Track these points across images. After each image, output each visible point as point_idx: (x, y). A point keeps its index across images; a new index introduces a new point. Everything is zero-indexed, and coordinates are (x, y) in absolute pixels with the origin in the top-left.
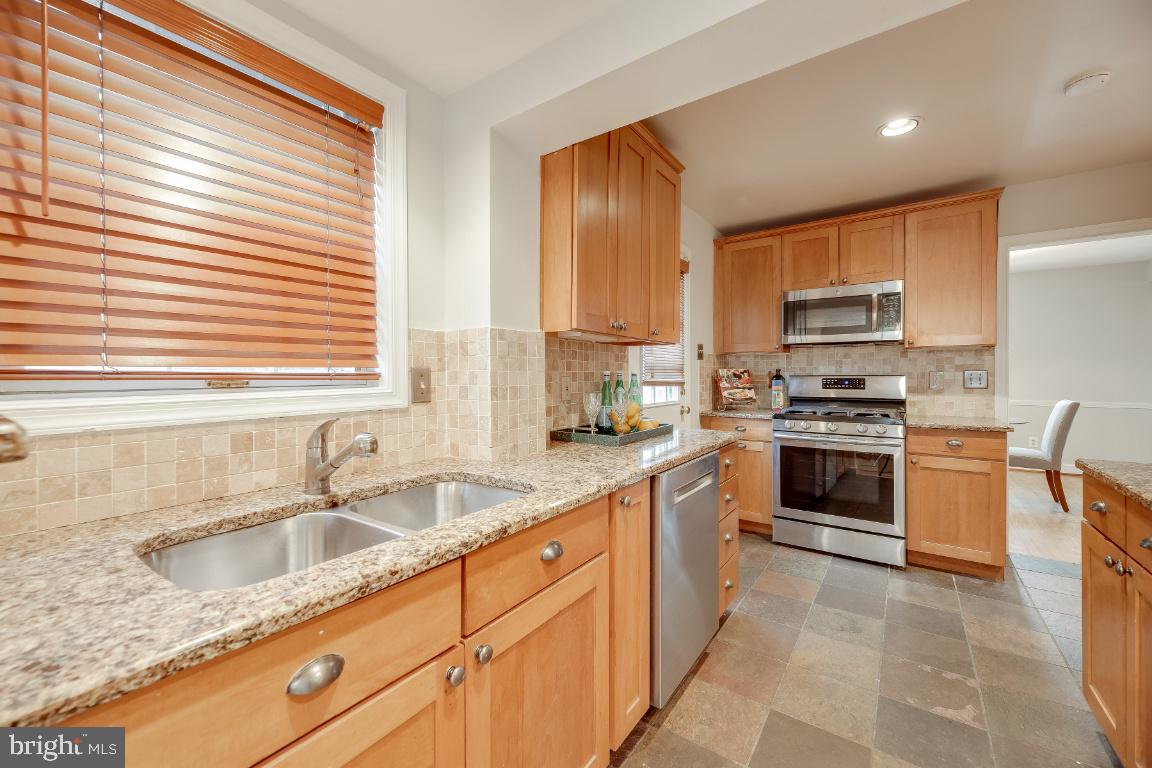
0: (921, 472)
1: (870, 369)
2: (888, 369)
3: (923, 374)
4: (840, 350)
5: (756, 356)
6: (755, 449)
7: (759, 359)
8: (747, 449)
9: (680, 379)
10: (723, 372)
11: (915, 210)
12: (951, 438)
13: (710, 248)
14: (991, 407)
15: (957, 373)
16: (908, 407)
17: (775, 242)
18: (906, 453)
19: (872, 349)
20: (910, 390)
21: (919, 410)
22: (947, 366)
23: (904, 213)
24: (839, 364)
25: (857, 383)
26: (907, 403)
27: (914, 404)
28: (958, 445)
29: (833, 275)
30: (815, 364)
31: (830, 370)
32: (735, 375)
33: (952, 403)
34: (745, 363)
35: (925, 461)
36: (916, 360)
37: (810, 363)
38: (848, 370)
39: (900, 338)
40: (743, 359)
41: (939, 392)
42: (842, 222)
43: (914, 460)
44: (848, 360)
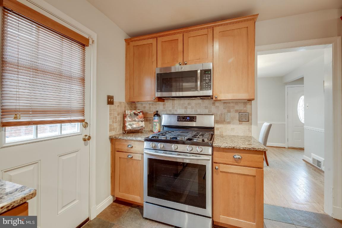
0: (221, 174)
1: (199, 111)
2: (207, 112)
3: (222, 114)
4: (186, 101)
5: (150, 104)
6: (138, 159)
7: (151, 106)
8: (133, 158)
9: (81, 118)
10: (128, 112)
11: (219, 25)
12: (237, 154)
13: (124, 43)
14: (250, 131)
15: (236, 114)
16: (215, 131)
17: (153, 41)
18: (213, 162)
19: (199, 101)
20: (216, 122)
21: (220, 132)
22: (232, 110)
23: (213, 28)
24: (186, 108)
25: (192, 119)
26: (215, 129)
27: (218, 129)
28: (239, 158)
29: (180, 60)
30: (175, 109)
31: (181, 111)
32: (135, 114)
33: (234, 128)
34: (145, 107)
35: (223, 168)
36: (218, 107)
37: (173, 107)
38: (190, 112)
39: (211, 94)
40: (144, 105)
41: (229, 123)
42: (184, 31)
43: (217, 167)
44: (190, 107)
